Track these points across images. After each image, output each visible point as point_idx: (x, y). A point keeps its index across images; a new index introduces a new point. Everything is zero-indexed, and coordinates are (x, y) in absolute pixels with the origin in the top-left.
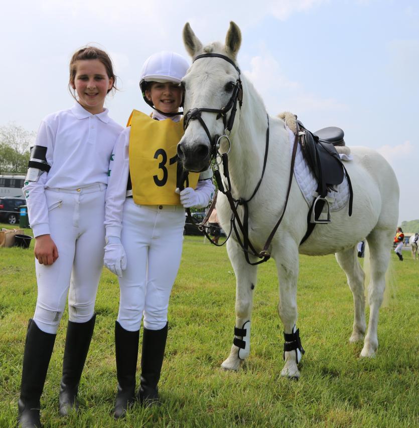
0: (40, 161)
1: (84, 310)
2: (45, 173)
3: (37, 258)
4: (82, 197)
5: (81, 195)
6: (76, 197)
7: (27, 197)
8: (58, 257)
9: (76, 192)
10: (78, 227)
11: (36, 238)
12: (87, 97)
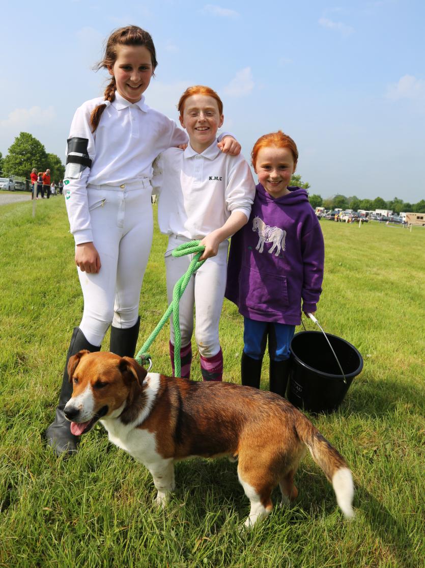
0: (81, 155)
1: (128, 315)
2: (88, 169)
3: (79, 266)
4: (127, 195)
5: (125, 192)
6: (121, 195)
7: (68, 198)
8: (100, 267)
9: (120, 189)
10: (122, 227)
11: (78, 245)
12: (129, 89)
